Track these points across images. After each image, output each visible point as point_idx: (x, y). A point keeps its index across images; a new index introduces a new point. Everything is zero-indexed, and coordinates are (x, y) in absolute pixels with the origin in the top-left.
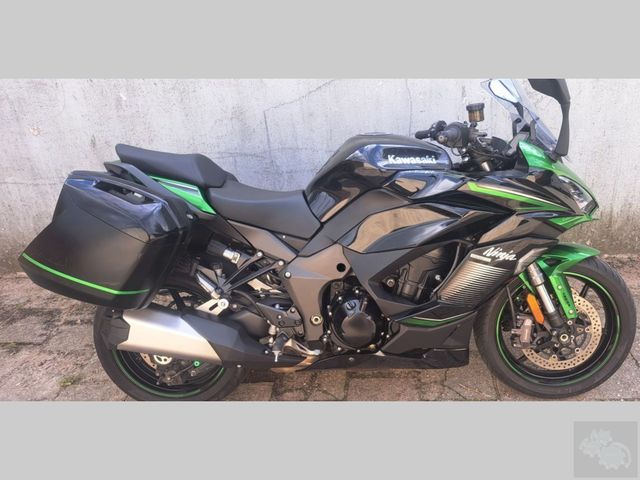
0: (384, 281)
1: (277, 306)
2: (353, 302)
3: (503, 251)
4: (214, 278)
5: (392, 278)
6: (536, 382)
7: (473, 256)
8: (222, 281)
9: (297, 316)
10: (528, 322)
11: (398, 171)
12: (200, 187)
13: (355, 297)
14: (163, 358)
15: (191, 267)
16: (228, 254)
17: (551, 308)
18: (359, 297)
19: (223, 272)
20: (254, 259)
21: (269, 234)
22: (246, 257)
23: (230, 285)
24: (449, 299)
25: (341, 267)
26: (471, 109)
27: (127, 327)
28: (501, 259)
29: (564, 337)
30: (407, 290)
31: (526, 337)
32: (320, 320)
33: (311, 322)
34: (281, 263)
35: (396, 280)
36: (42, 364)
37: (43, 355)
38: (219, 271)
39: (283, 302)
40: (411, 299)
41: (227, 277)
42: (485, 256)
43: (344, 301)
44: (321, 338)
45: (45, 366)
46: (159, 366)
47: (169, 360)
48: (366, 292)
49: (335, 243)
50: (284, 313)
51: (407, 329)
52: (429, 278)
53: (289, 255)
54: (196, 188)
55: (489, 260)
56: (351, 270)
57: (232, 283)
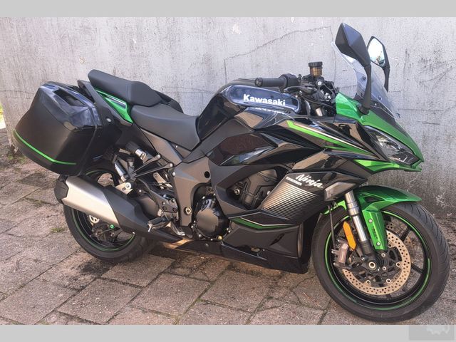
1: (165, 196)
2: (208, 200)
3: (312, 179)
4: (126, 167)
5: (238, 188)
6: (355, 301)
7: (288, 178)
8: (130, 171)
9: (175, 206)
10: (345, 247)
11: (246, 107)
12: (128, 103)
14: (94, 218)
15: (113, 157)
16: (139, 152)
17: (363, 238)
18: (213, 198)
19: (134, 164)
20: (154, 159)
21: (167, 142)
22: (150, 156)
23: (135, 174)
24: (270, 209)
25: (207, 175)
26: (311, 65)
27: (68, 188)
28: (310, 185)
29: (372, 265)
30: (248, 200)
31: (342, 259)
32: (191, 212)
33: (185, 212)
34: (171, 165)
35: (241, 190)
36: (48, 217)
37: (52, 211)
38: (131, 164)
39: (168, 194)
41: (135, 168)
42: (297, 180)
43: (205, 199)
44: (190, 225)
45: (50, 218)
46: (94, 224)
47: (98, 220)
49: (205, 156)
50: (167, 201)
51: (239, 227)
52: (262, 192)
53: (177, 160)
54: (125, 104)
55: (301, 184)
57: (138, 173)
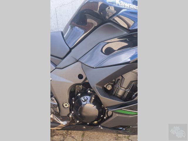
0: (105, 86)
2: (86, 97)
5: (110, 84)
9: (56, 103)
13: (87, 94)
18: (90, 95)
25: (80, 77)
30: (120, 93)
32: (68, 105)
33: (63, 106)
35: (113, 86)
40: (121, 98)
43: (81, 96)
44: (68, 115)
48: (94, 92)
49: (78, 61)
51: (117, 115)
52: (133, 86)
56: (86, 79)
